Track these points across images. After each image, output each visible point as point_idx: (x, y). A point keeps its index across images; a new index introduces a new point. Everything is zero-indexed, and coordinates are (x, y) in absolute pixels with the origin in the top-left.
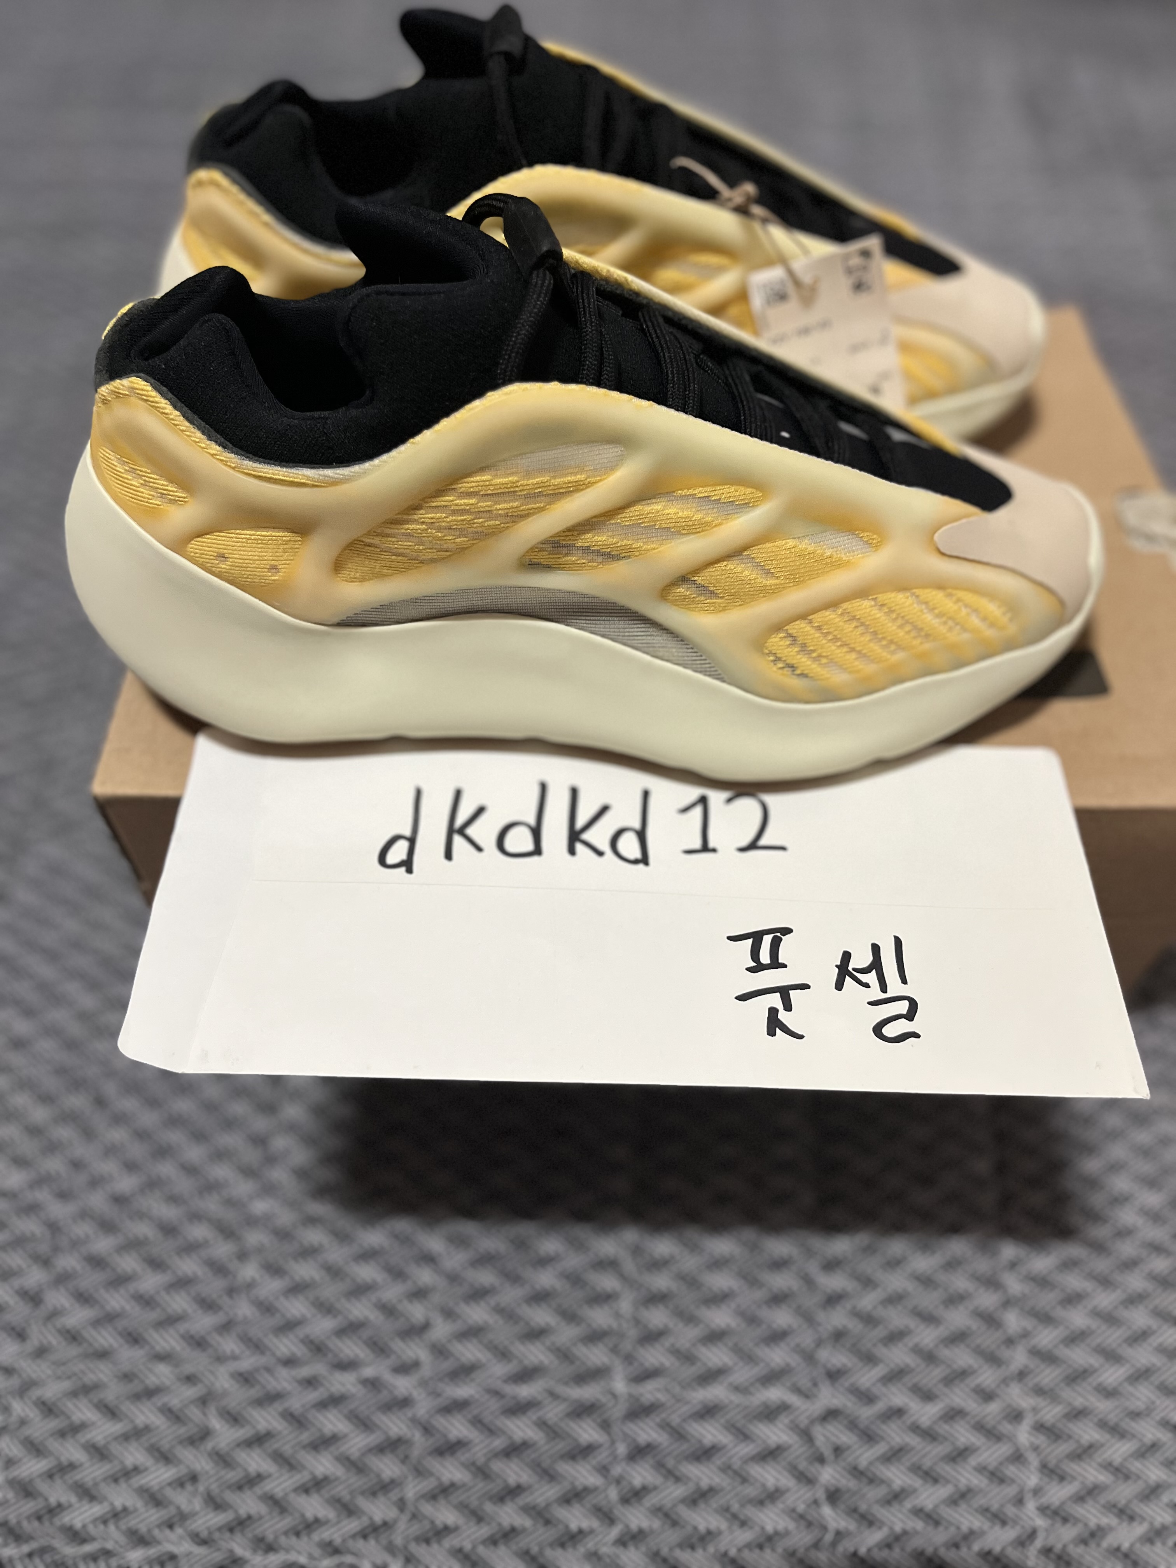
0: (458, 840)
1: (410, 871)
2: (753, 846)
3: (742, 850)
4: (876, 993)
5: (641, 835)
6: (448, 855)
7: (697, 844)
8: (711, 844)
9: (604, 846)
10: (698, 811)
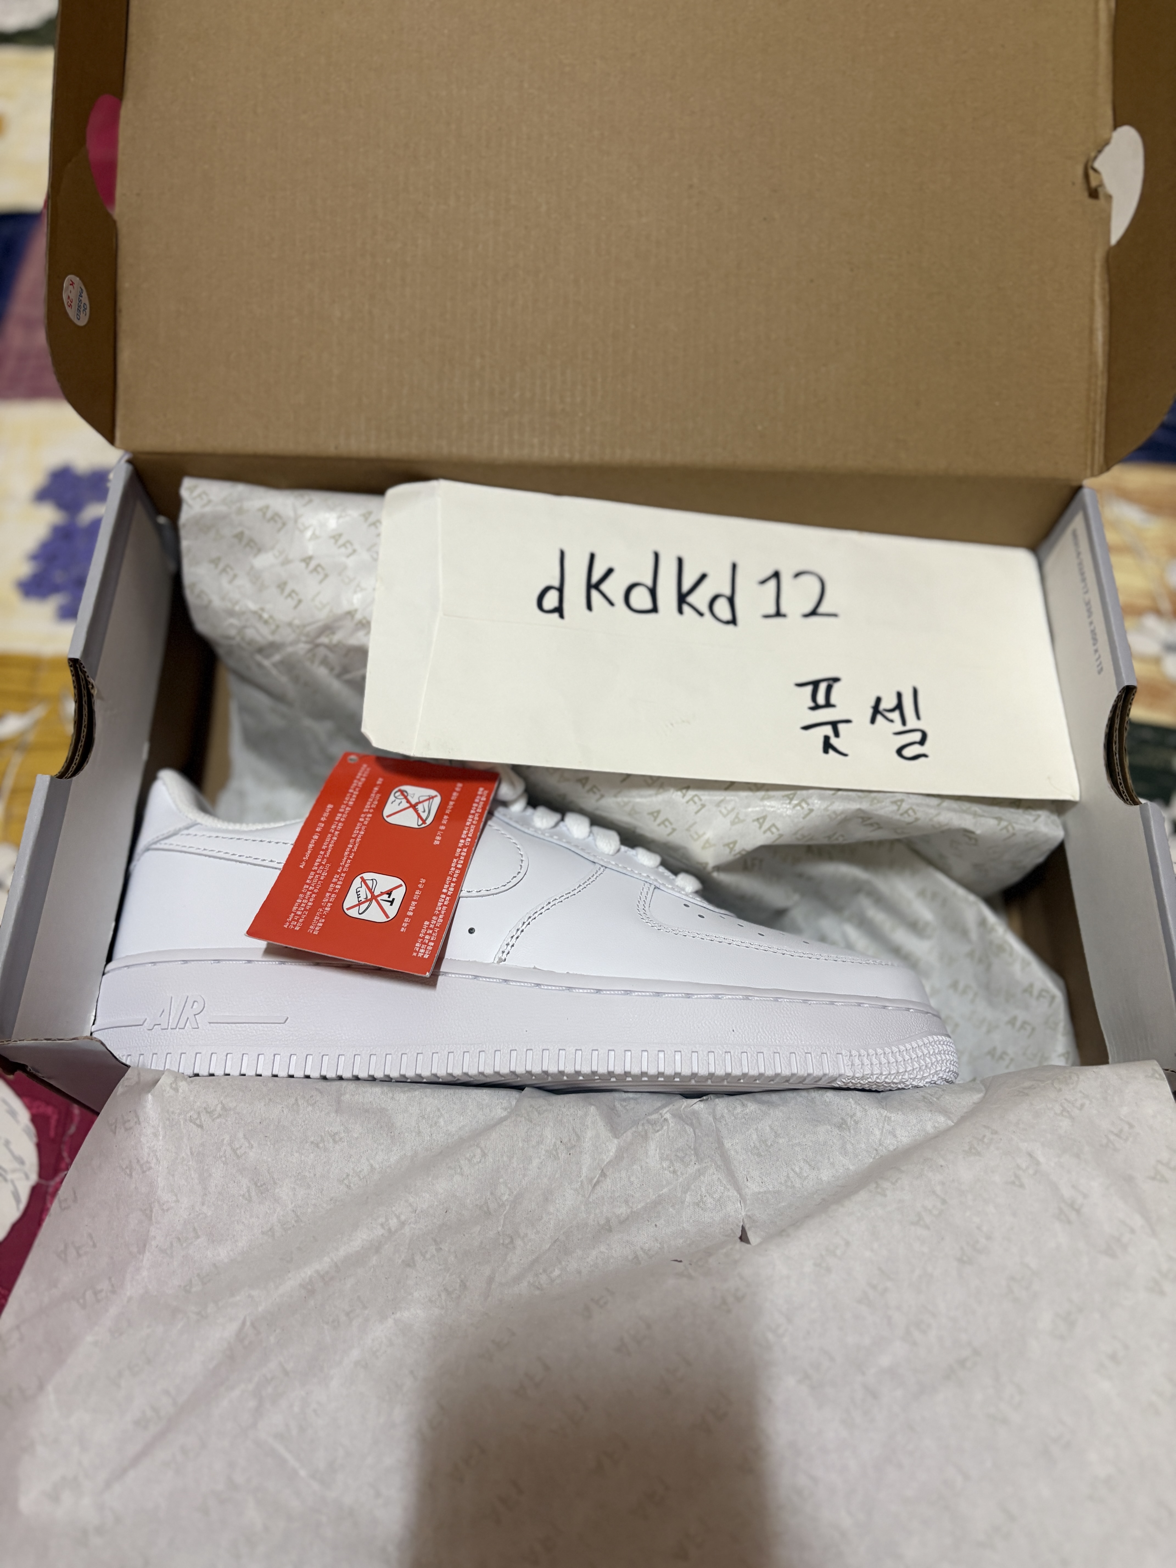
0: (594, 594)
1: (562, 616)
2: (814, 613)
3: (806, 616)
4: (899, 727)
5: (731, 600)
6: (589, 607)
7: (772, 610)
8: (783, 610)
9: (704, 608)
10: (772, 583)
